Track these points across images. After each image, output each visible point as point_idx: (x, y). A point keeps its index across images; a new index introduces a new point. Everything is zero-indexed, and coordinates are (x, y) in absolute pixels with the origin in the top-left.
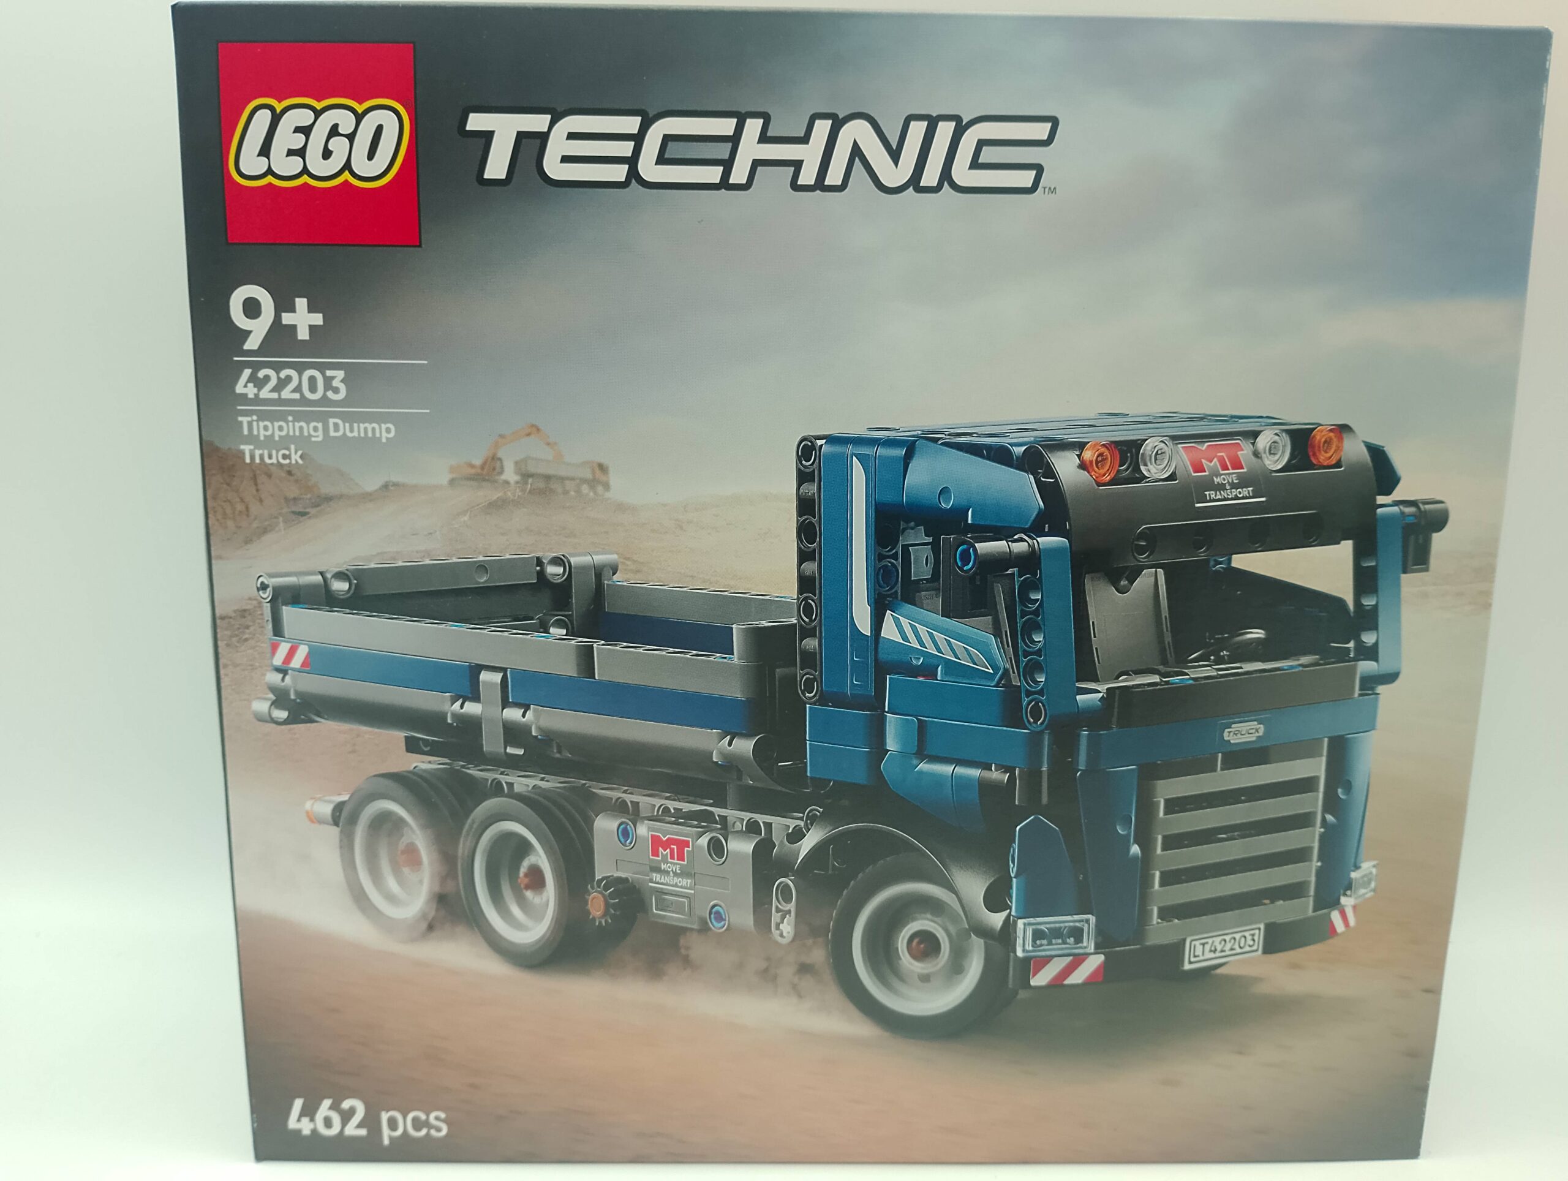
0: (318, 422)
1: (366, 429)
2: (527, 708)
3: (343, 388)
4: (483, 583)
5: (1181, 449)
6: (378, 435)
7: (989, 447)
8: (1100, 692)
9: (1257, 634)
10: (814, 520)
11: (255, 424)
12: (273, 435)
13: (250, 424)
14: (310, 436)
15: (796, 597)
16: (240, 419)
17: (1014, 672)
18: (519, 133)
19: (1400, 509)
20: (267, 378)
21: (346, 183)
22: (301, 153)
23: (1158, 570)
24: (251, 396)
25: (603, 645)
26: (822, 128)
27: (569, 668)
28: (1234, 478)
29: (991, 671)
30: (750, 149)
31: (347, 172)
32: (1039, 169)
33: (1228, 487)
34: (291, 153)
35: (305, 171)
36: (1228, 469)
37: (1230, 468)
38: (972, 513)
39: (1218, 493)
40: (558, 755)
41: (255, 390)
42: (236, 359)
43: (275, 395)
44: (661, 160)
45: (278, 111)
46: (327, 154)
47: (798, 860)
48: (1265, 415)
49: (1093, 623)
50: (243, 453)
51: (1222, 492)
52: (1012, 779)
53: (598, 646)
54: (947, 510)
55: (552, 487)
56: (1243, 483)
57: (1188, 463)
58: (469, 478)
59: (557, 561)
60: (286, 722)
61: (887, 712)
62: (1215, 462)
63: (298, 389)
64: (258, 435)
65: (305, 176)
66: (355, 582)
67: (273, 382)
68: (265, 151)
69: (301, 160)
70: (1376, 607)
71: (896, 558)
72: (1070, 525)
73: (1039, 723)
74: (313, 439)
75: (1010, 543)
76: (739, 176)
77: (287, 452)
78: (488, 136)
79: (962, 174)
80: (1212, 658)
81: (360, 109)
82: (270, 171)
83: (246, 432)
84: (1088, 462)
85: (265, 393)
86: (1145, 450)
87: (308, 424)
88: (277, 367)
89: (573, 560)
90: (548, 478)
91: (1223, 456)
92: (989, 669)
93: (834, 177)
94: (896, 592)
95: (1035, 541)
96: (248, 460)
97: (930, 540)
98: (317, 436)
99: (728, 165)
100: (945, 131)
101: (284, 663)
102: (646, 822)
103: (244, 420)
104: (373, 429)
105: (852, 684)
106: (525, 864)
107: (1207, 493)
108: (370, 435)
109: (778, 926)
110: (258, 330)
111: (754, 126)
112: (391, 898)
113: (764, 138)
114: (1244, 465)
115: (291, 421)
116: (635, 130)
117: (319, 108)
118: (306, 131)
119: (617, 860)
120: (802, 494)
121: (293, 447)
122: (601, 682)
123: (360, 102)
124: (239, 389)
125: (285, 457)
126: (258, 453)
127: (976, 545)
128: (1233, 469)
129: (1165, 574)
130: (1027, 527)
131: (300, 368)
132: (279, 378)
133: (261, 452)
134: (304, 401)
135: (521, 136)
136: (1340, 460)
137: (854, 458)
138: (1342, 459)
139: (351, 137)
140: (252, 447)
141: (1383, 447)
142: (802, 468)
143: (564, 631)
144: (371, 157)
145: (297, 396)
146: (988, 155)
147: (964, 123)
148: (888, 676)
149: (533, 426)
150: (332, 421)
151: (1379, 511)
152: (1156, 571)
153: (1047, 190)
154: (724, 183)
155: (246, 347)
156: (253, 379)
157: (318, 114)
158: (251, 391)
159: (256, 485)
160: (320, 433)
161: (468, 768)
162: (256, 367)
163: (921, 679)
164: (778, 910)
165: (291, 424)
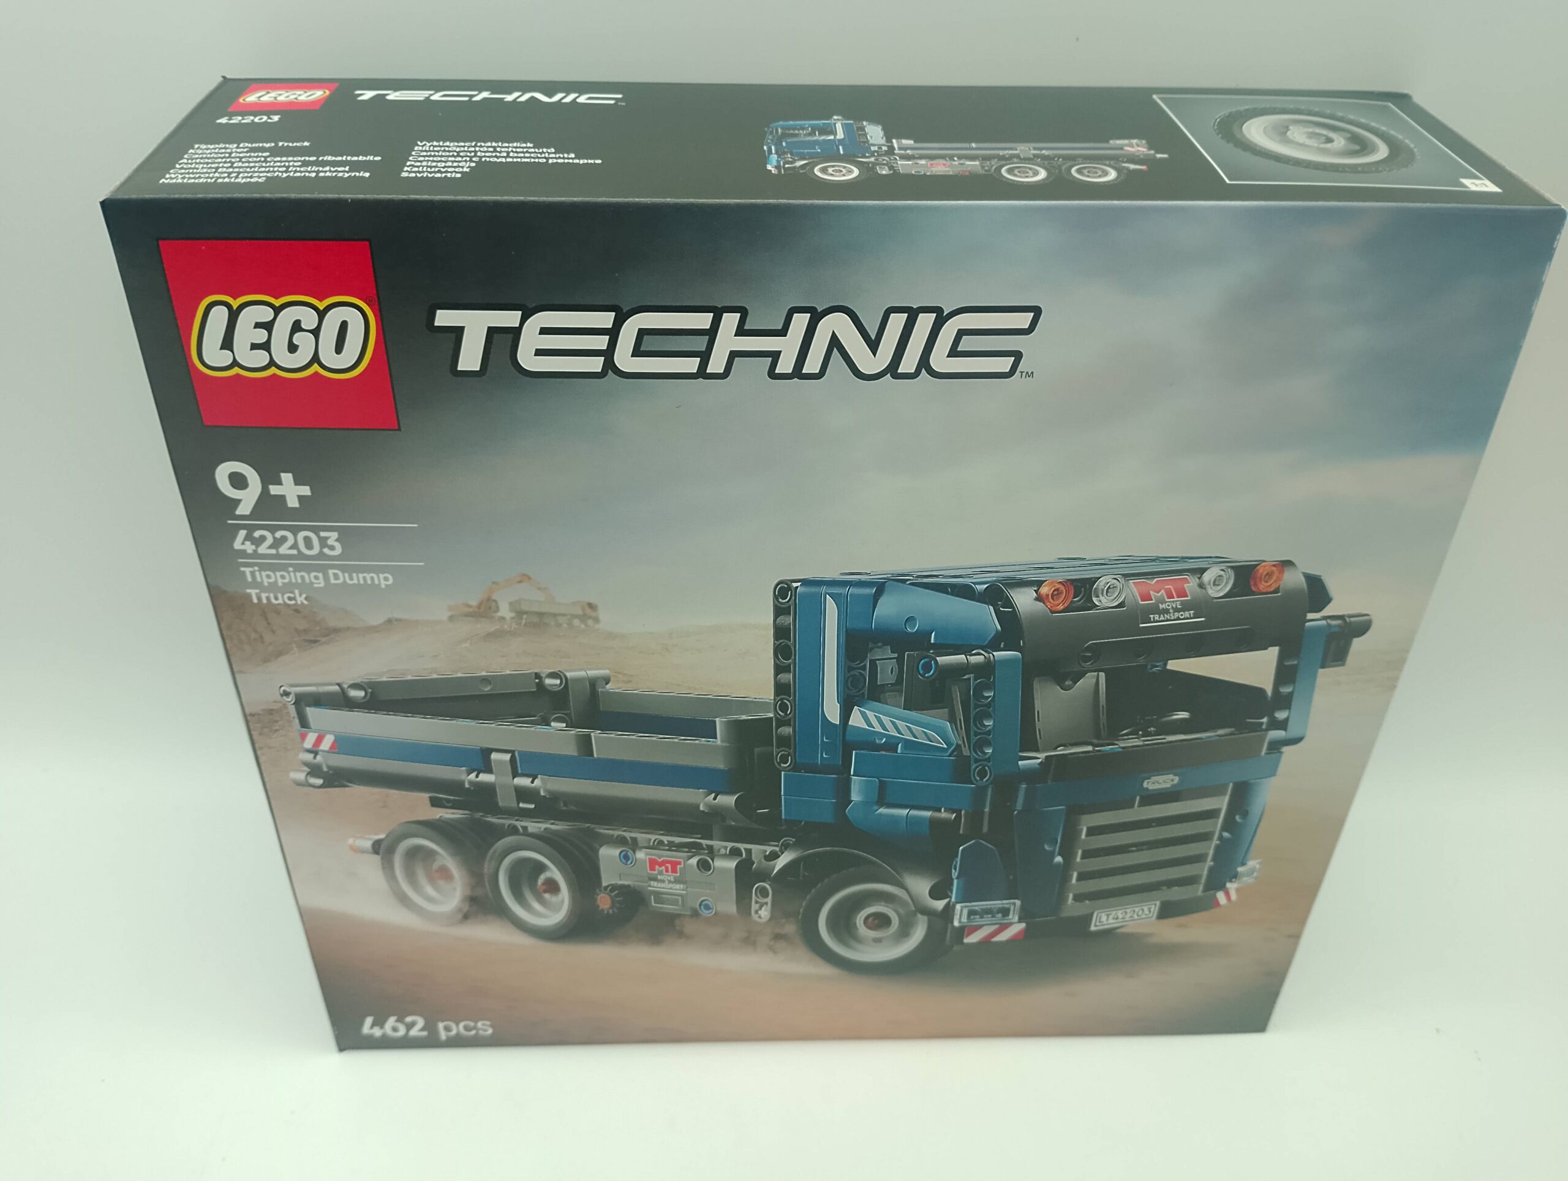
0: (318, 572)
1: (364, 578)
2: (534, 778)
3: (338, 545)
4: (488, 691)
5: (1132, 584)
6: (376, 582)
7: (953, 586)
8: (1039, 758)
9: (1184, 715)
10: (789, 643)
11: (257, 573)
12: (276, 581)
13: (253, 573)
14: (312, 583)
15: (772, 698)
16: (242, 569)
17: (965, 746)
18: (489, 328)
19: (1327, 623)
20: (263, 539)
21: (316, 374)
22: (266, 346)
23: (1100, 673)
24: (250, 551)
25: (600, 733)
26: (800, 321)
27: (570, 750)
28: (1178, 605)
29: (945, 746)
30: (727, 340)
31: (316, 365)
32: (1018, 356)
33: (1171, 611)
34: (254, 347)
35: (272, 363)
36: (1174, 598)
37: (1175, 596)
38: (935, 635)
39: (1162, 616)
40: (564, 808)
41: (253, 547)
42: (230, 522)
43: (273, 551)
44: (637, 352)
45: (235, 308)
46: (293, 348)
47: (773, 871)
48: (1213, 556)
49: (1038, 712)
50: (250, 595)
51: (1165, 615)
52: (958, 817)
53: (595, 734)
54: (911, 633)
55: (545, 621)
56: (1185, 607)
57: (1137, 595)
58: (467, 615)
59: (553, 675)
60: (321, 787)
61: (853, 776)
62: (1163, 593)
63: (295, 546)
64: (262, 582)
65: (273, 368)
66: (370, 690)
67: (270, 540)
68: (227, 343)
69: (267, 354)
70: (1291, 694)
71: (864, 668)
72: (1024, 643)
73: (985, 780)
74: (316, 585)
75: (968, 657)
76: (716, 365)
77: (292, 595)
78: (458, 332)
79: (940, 360)
80: (1140, 733)
81: (321, 306)
82: (235, 363)
83: (249, 579)
84: (1044, 596)
85: (263, 549)
86: (1098, 585)
87: (309, 574)
88: (273, 529)
89: (568, 675)
90: (541, 615)
91: (1170, 588)
92: (943, 744)
93: (812, 365)
94: (863, 694)
95: (991, 655)
96: (255, 601)
97: (896, 655)
98: (319, 583)
99: (705, 357)
100: (925, 322)
101: (314, 746)
102: (644, 850)
103: (247, 570)
104: (372, 578)
105: (822, 757)
106: (542, 878)
107: (1152, 616)
108: (369, 582)
109: (756, 912)
110: (247, 499)
111: (730, 320)
112: (430, 899)
113: (741, 332)
114: (1188, 593)
115: (292, 572)
116: (609, 325)
117: (277, 305)
118: (268, 326)
119: (620, 875)
120: (779, 624)
121: (297, 592)
122: (598, 759)
123: (321, 300)
124: (237, 545)
125: (290, 599)
126: (264, 596)
127: (937, 658)
128: (1178, 597)
129: (1106, 676)
130: (984, 644)
131: (295, 531)
132: (274, 538)
133: (267, 595)
134: (301, 556)
135: (492, 331)
136: (1278, 588)
137: (827, 596)
138: (1281, 587)
139: (316, 332)
140: (257, 591)
141: (1320, 576)
142: (779, 605)
143: (564, 725)
144: (339, 349)
145: (295, 552)
146: (967, 343)
147: (945, 314)
148: (854, 752)
149: (524, 575)
150: (331, 572)
151: (1307, 624)
152: (1098, 675)
153: (1024, 374)
154: (702, 373)
155: (238, 512)
156: (248, 538)
157: (277, 310)
158: (249, 547)
159: (266, 619)
160: (321, 580)
161: (487, 817)
162: (251, 529)
163: (884, 753)
164: (757, 902)
165: (292, 574)
